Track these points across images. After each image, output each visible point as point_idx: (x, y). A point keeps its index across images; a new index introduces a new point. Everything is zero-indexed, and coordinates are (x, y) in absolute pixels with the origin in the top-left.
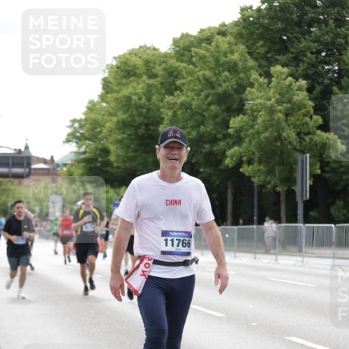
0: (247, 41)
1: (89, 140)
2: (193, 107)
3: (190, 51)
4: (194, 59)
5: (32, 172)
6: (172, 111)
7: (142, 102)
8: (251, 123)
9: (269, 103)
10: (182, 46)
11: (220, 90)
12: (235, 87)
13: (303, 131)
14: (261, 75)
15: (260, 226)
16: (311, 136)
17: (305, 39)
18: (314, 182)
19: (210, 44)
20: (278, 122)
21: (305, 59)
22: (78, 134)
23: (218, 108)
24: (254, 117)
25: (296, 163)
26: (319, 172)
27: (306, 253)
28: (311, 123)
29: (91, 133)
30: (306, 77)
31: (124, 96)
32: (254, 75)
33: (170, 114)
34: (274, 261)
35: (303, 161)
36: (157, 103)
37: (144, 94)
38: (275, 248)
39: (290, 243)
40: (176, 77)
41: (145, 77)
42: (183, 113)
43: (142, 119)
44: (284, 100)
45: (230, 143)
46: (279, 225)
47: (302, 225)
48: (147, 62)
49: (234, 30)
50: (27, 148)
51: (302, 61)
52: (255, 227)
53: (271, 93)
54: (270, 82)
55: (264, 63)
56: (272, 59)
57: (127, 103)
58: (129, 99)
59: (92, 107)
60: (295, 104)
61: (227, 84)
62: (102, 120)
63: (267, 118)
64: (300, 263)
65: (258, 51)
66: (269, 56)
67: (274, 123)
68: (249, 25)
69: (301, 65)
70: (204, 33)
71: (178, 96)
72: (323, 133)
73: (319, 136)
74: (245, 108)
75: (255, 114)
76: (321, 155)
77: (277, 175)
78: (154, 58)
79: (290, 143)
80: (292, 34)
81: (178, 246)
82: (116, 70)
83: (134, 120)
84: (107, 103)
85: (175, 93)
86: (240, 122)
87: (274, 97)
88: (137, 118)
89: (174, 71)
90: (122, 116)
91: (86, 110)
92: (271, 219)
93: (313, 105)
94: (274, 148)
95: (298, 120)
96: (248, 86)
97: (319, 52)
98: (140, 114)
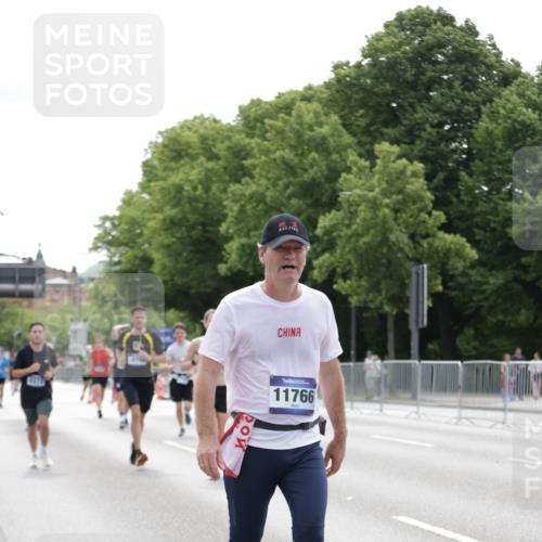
0: (343, 109)
1: (126, 245)
2: (268, 199)
3: (263, 123)
4: (268, 135)
5: (47, 289)
6: (238, 205)
7: (198, 193)
8: (347, 222)
9: (371, 194)
10: (253, 115)
11: (306, 177)
12: (326, 173)
13: (418, 232)
14: (361, 156)
15: (359, 364)
16: (430, 240)
17: (422, 107)
18: (433, 302)
19: (289, 114)
20: (384, 221)
21: (423, 134)
22: (110, 238)
23: (301, 202)
24: (351, 213)
25: (409, 276)
26: (440, 288)
27: (422, 400)
28: (431, 222)
29: (127, 235)
30: (423, 159)
31: (173, 185)
32: (352, 156)
33: (236, 208)
34: (377, 412)
35: (418, 275)
36: (218, 193)
37: (200, 182)
38: (379, 394)
39: (400, 388)
40: (245, 158)
41: (202, 159)
42: (254, 208)
43: (196, 216)
44: (393, 190)
45: (319, 250)
46: (386, 362)
47: (417, 362)
48: (204, 139)
49: (325, 95)
50: (40, 256)
51: (419, 136)
52: (351, 364)
53: (374, 181)
54: (373, 165)
55: (364, 139)
56: (377, 134)
57: (176, 195)
58: (179, 189)
59: (129, 200)
60: (408, 195)
61: (315, 168)
62: (143, 219)
63: (369, 215)
64: (414, 415)
65: (357, 123)
66: (372, 129)
67: (378, 221)
68: (345, 87)
69: (418, 142)
70: (283, 98)
71: (248, 184)
72: (446, 236)
73: (441, 239)
74: (339, 199)
75: (352, 209)
76: (444, 264)
77: (384, 292)
78: (213, 132)
79: (401, 249)
80: (403, 99)
81: (295, 400)
82: (161, 149)
83: (184, 218)
84: (150, 194)
85: (243, 180)
86: (331, 220)
87: (379, 186)
88: (189, 216)
89: (242, 150)
90: (170, 212)
91: (120, 204)
92: (374, 353)
93: (433, 198)
94: (378, 255)
95: (411, 216)
96: (344, 171)
97: (441, 125)
98: (195, 210)
